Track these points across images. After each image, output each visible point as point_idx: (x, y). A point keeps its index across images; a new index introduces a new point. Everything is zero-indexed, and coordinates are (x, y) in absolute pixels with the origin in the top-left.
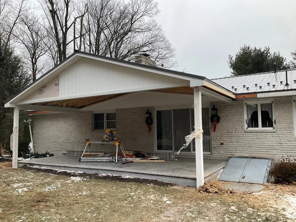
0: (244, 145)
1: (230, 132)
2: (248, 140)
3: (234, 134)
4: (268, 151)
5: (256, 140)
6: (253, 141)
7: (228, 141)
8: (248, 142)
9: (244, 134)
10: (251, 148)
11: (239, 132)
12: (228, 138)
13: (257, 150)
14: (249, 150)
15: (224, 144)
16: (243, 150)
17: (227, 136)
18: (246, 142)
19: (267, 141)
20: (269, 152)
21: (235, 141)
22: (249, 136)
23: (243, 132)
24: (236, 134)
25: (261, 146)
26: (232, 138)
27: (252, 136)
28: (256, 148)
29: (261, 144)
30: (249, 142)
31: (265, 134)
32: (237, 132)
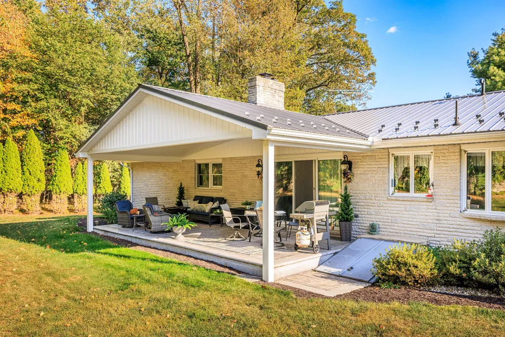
0: (387, 219)
1: (367, 198)
2: (392, 212)
3: (373, 201)
4: (419, 230)
5: (404, 212)
6: (399, 214)
7: (364, 211)
8: (391, 215)
9: (387, 202)
10: (396, 225)
11: (380, 199)
12: (366, 207)
13: (403, 229)
14: (392, 227)
15: (359, 216)
16: (385, 227)
17: (363, 204)
18: (389, 215)
19: (418, 215)
20: (420, 232)
21: (373, 213)
22: (393, 205)
23: (385, 199)
24: (376, 201)
25: (410, 223)
26: (371, 207)
27: (398, 206)
28: (402, 225)
29: (410, 219)
30: (394, 215)
31: (417, 203)
32: (377, 199)
